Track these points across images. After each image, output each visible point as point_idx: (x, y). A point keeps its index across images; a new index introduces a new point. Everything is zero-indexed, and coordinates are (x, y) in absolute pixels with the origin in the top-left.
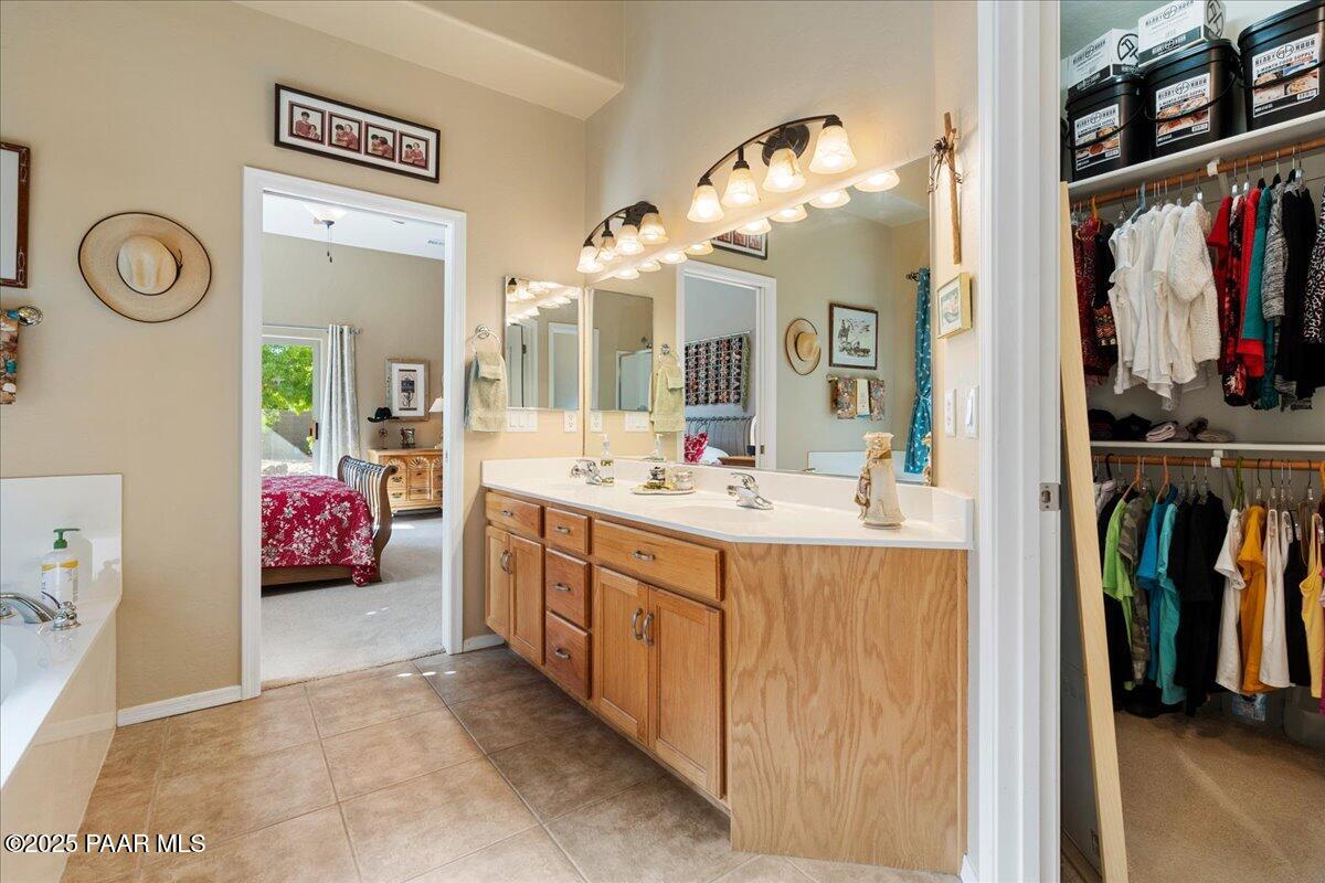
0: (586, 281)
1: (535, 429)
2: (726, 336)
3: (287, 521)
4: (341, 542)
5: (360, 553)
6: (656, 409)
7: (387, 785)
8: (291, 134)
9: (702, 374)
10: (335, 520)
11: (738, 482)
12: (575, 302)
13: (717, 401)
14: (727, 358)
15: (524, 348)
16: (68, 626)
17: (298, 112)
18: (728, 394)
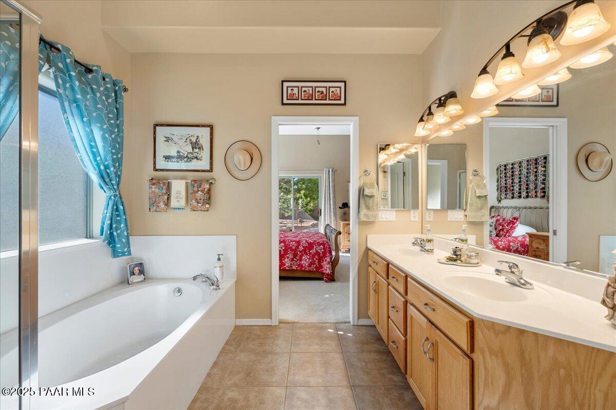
0: (423, 140)
1: (394, 219)
2: (535, 156)
3: (301, 252)
4: (319, 262)
5: (327, 268)
6: (468, 210)
7: (307, 385)
8: (287, 99)
9: (516, 180)
10: (317, 253)
11: (505, 267)
12: (417, 153)
13: (527, 197)
14: (535, 170)
15: (404, 174)
16: (217, 289)
17: (289, 89)
18: (536, 192)
